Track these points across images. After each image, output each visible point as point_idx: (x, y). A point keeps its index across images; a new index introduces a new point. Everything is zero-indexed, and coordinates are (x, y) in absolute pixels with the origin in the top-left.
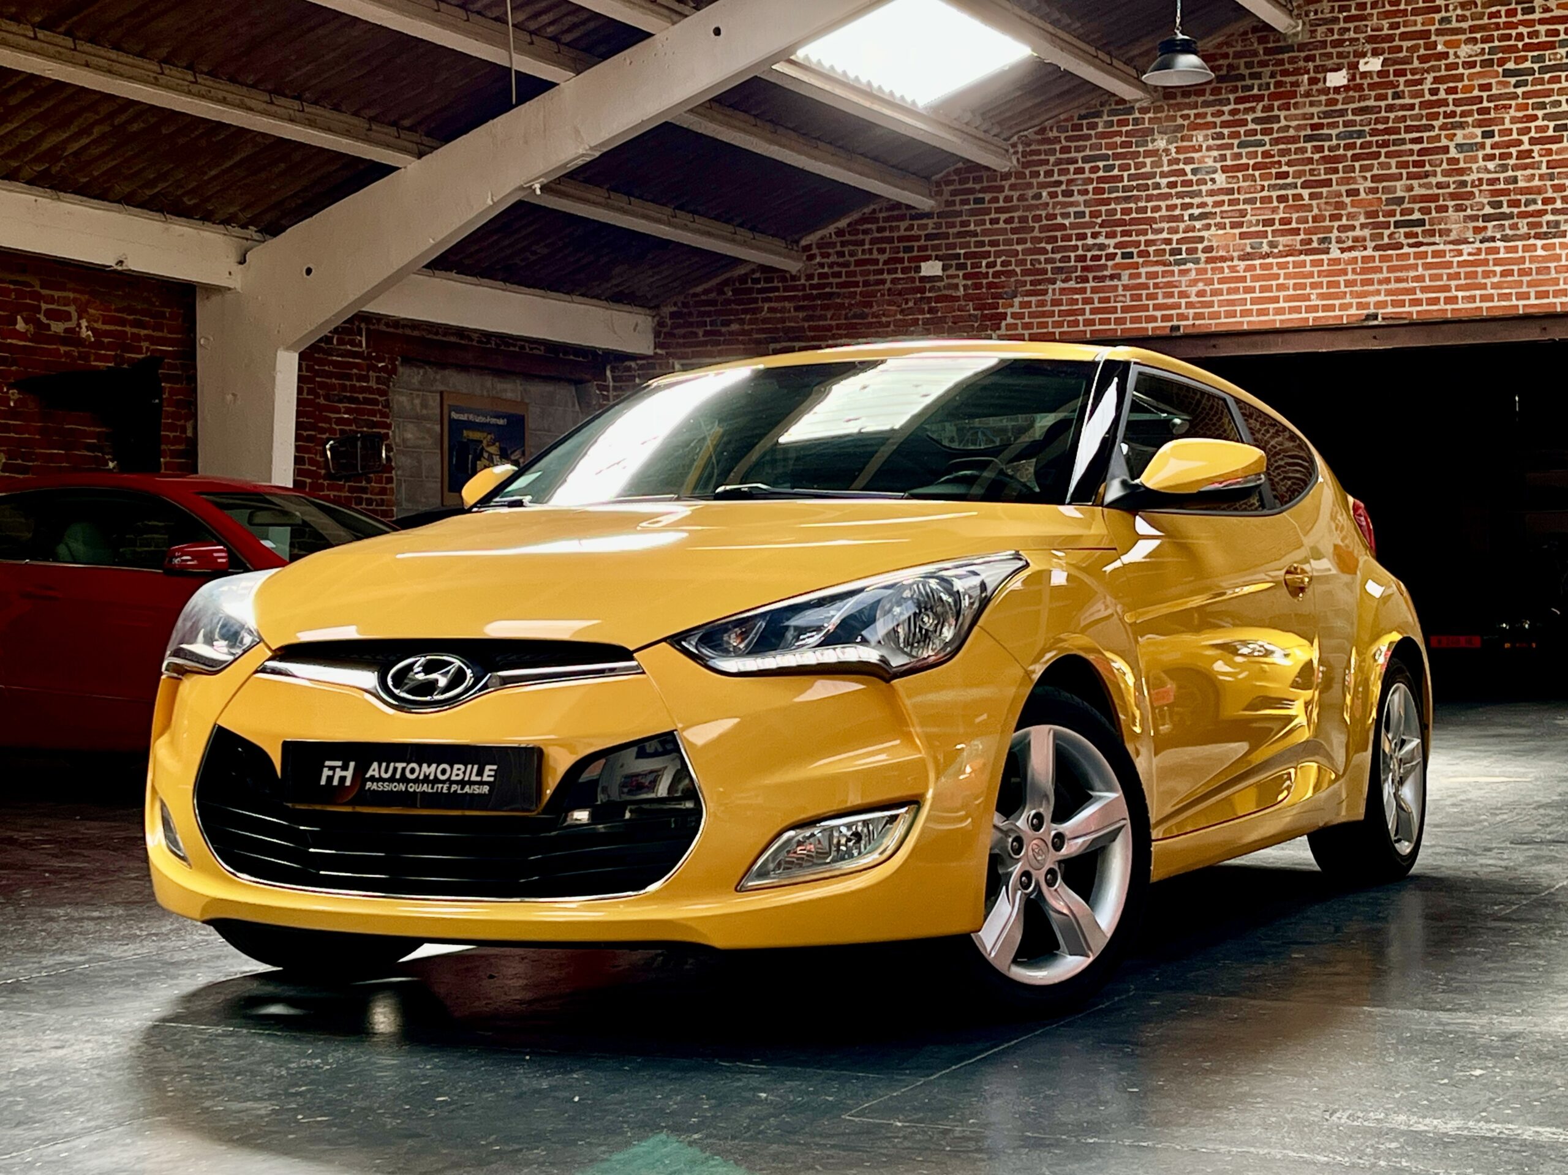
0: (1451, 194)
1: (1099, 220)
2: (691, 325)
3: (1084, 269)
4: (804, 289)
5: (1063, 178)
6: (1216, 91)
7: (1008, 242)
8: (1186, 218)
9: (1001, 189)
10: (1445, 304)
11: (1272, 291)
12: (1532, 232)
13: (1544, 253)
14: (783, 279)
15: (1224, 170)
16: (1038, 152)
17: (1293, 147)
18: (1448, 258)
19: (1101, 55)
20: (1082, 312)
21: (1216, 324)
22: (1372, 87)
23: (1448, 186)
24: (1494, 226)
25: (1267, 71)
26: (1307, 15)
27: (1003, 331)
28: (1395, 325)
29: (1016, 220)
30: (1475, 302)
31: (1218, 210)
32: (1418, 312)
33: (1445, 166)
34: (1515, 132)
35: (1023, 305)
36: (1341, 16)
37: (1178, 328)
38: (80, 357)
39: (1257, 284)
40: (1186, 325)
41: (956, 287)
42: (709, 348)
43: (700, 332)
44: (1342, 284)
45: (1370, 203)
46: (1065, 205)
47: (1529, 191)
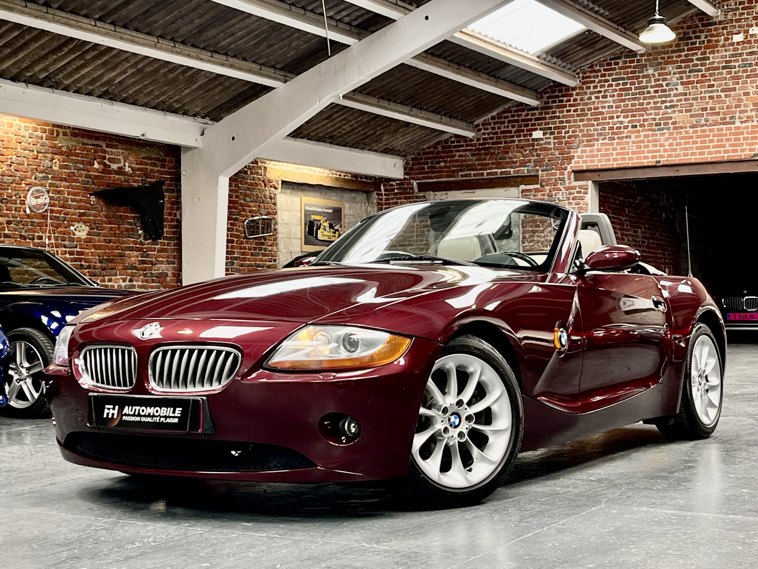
1: (620, 110)
2: (421, 164)
3: (612, 133)
4: (476, 146)
5: (602, 89)
6: (678, 45)
7: (575, 121)
9: (571, 95)
11: (706, 143)
14: (466, 141)
15: (682, 84)
16: (589, 77)
17: (716, 72)
19: (620, 28)
20: (612, 154)
21: (679, 160)
22: (756, 42)
25: (703, 35)
26: (723, 7)
27: (573, 165)
29: (579, 110)
31: (679, 103)
35: (583, 152)
36: (740, 7)
37: (660, 162)
38: (125, 181)
39: (699, 140)
40: (664, 161)
41: (549, 143)
42: (430, 175)
43: (426, 167)
44: (742, 139)
45: (755, 99)
46: (603, 102)
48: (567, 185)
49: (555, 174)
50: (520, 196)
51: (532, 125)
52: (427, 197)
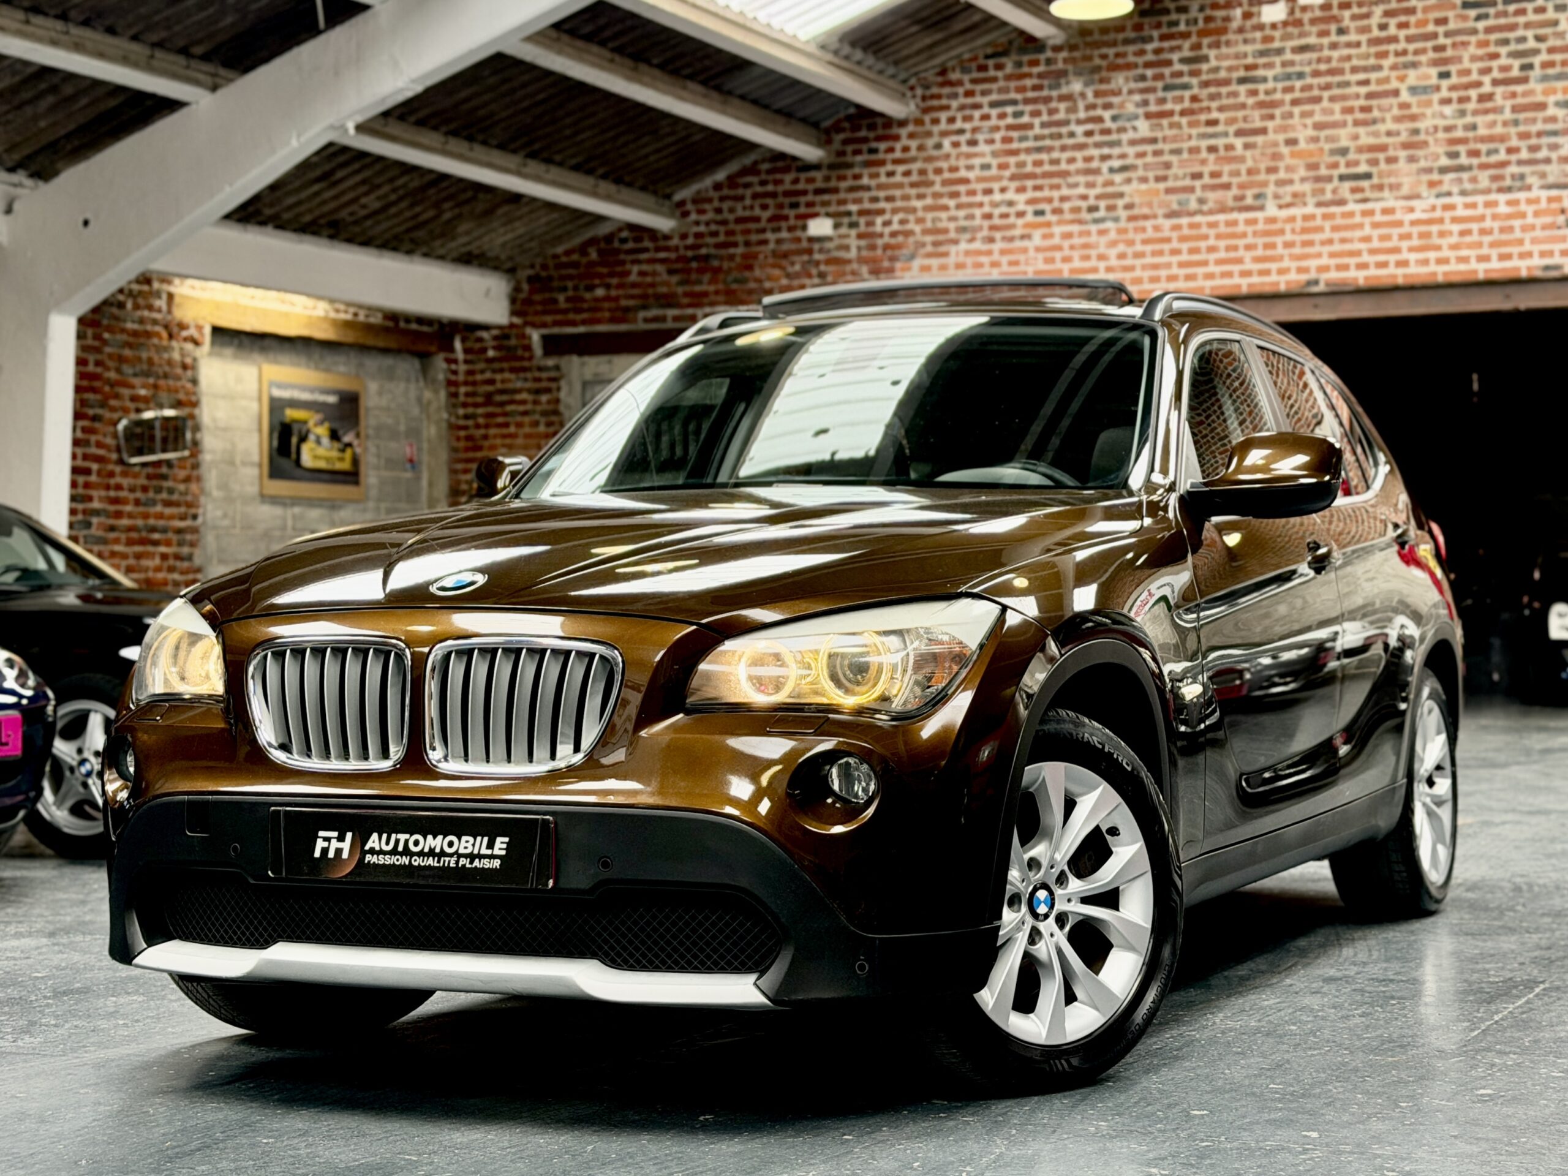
0: (1402, 143)
1: (1007, 173)
2: (551, 290)
3: (993, 228)
4: (677, 250)
5: (968, 126)
6: (1138, 27)
7: (906, 198)
8: (1105, 171)
9: (897, 138)
10: (1396, 267)
11: (1200, 253)
12: (1495, 186)
13: (1507, 209)
14: (654, 239)
15: (1148, 116)
17: (1224, 90)
18: (1398, 216)
22: (1313, 21)
23: (1399, 134)
24: (1452, 180)
25: (1195, 6)
28: (1337, 293)
29: (915, 173)
30: (1429, 265)
31: (1139, 162)
32: (1366, 278)
33: (1396, 111)
34: (1475, 71)
35: (923, 268)
39: (1185, 246)
41: (848, 248)
42: (571, 316)
43: (561, 298)
44: (1280, 246)
45: (1311, 154)
46: (969, 156)
47: (1491, 139)
51: (809, 205)
52: (564, 369)
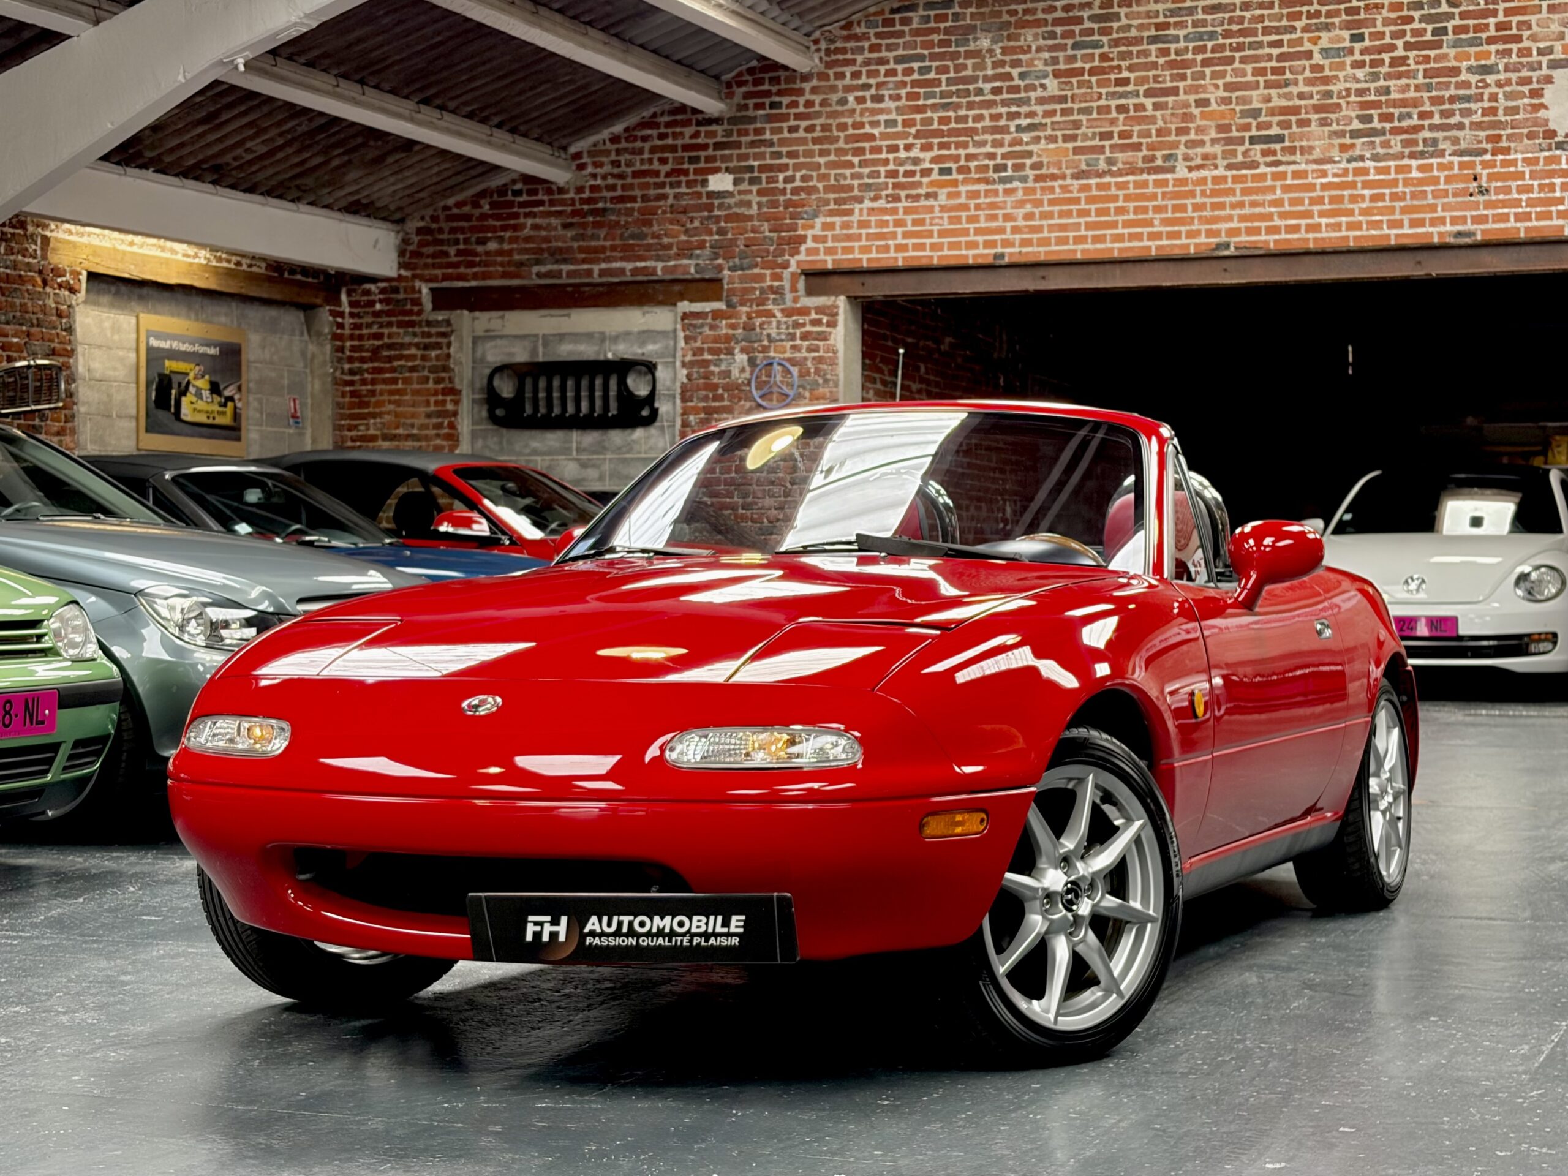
0: (1314, 106)
1: (913, 130)
2: (441, 242)
3: (896, 186)
4: (573, 204)
5: (872, 81)
7: (809, 154)
8: (1013, 129)
9: (800, 92)
10: (1307, 231)
11: (1109, 215)
12: (1407, 151)
13: (1420, 175)
14: (549, 191)
15: (1057, 74)
16: (844, 51)
17: (1134, 49)
18: (1310, 180)
20: (894, 235)
21: (1046, 253)
23: (1311, 97)
24: (1365, 145)
27: (802, 257)
28: (1246, 257)
29: (818, 128)
30: (1340, 230)
31: (1048, 121)
32: (1276, 241)
33: (1307, 73)
34: (1388, 35)
35: (826, 226)
37: (1002, 255)
39: (1093, 207)
40: (1012, 253)
41: (748, 204)
42: (462, 270)
43: (452, 251)
44: (1190, 208)
45: (1222, 115)
46: (874, 112)
47: (1404, 103)
48: (789, 304)
49: (760, 278)
50: (679, 326)
51: (708, 159)
52: (454, 327)
